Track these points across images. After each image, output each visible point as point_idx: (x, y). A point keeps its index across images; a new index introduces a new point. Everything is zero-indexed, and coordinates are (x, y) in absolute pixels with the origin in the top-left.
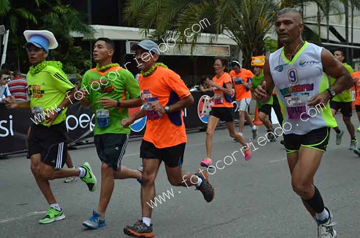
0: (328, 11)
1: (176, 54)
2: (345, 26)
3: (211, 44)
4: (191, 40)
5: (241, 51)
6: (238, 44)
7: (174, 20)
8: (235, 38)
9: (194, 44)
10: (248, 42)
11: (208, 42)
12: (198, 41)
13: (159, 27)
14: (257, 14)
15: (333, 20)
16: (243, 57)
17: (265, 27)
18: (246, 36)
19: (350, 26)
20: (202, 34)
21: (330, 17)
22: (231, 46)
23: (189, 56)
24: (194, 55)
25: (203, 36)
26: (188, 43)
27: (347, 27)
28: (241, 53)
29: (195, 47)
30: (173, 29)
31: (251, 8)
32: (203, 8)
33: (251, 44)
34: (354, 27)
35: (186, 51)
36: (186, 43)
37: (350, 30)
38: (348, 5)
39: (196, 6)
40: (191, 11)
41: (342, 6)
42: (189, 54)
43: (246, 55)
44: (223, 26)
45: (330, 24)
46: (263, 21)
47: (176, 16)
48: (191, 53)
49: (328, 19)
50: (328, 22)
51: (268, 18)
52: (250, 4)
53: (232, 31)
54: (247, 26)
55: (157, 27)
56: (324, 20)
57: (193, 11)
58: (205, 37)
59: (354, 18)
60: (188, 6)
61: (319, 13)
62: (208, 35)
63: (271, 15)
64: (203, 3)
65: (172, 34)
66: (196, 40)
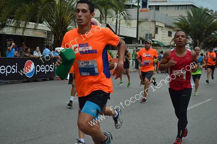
0: (106, 16)
1: (13, 34)
2: (115, 25)
3: (35, 29)
4: (23, 26)
5: (53, 34)
6: (52, 30)
7: (13, 13)
8: (50, 26)
9: (24, 28)
10: (58, 30)
11: (33, 28)
12: (27, 27)
13: (3, 16)
14: (64, 13)
15: (109, 21)
16: (54, 39)
17: (68, 21)
18: (56, 25)
19: (118, 25)
20: (29, 23)
21: (107, 18)
22: (47, 31)
23: (21, 36)
24: (24, 35)
25: (30, 24)
26: (21, 28)
27: (116, 26)
28: (53, 36)
29: (25, 30)
30: (11, 18)
31: (60, 9)
32: (31, 7)
33: (59, 31)
34: (120, 26)
35: (19, 32)
36: (20, 27)
37: (118, 27)
38: (117, 12)
39: (26, 5)
40: (24, 8)
41: (114, 12)
42: (21, 34)
43: (56, 38)
44: (43, 19)
45: (107, 23)
46: (67, 18)
47: (14, 10)
48: (23, 34)
49: (106, 19)
50: (106, 22)
51: (71, 16)
52: (60, 7)
53: (48, 22)
54: (58, 20)
55: (2, 16)
56: (104, 21)
57: (25, 8)
58: (31, 25)
59: (121, 21)
60: (22, 5)
61: (101, 16)
62: (34, 23)
63: (72, 14)
64: (31, 4)
65: (11, 21)
66: (26, 26)
